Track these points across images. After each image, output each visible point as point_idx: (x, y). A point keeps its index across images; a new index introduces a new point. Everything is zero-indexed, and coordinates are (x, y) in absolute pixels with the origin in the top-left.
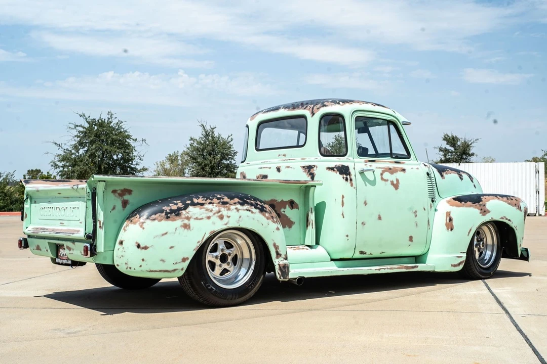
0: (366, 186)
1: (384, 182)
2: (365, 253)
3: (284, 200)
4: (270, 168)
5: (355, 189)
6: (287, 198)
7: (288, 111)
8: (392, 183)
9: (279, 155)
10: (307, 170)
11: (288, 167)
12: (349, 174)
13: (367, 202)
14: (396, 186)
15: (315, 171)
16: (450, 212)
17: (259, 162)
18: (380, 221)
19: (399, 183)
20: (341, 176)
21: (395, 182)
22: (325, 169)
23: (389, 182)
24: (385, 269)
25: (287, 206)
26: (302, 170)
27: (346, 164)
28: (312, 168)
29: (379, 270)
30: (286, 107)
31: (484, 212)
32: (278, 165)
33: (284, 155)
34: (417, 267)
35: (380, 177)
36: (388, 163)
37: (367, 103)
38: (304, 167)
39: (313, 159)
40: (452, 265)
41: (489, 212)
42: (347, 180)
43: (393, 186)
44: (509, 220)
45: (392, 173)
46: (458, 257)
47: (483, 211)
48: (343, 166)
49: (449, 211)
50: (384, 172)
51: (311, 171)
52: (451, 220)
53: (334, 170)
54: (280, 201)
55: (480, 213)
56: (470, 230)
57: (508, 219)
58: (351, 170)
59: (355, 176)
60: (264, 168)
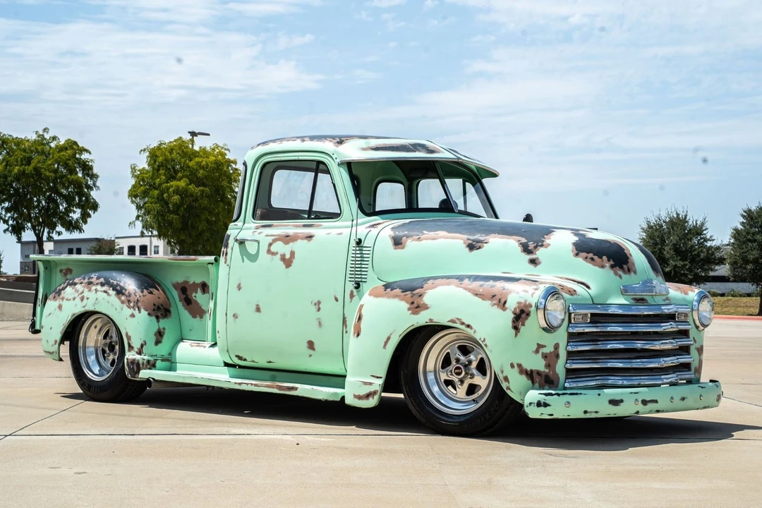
0: (243, 261)
1: (270, 256)
2: (245, 360)
3: (196, 282)
5: (228, 267)
6: (199, 280)
8: (283, 258)
12: (227, 246)
13: (242, 285)
14: (288, 262)
16: (363, 306)
18: (258, 313)
19: (294, 258)
21: (288, 256)
23: (278, 256)
24: (247, 384)
25: (199, 289)
27: (229, 233)
29: (240, 384)
31: (417, 308)
34: (296, 389)
35: (267, 248)
40: (355, 396)
41: (426, 307)
42: (223, 254)
43: (282, 263)
44: (468, 326)
45: (286, 243)
46: (365, 383)
47: (415, 305)
49: (363, 303)
50: (274, 241)
52: (360, 318)
54: (191, 283)
55: (409, 309)
56: (388, 339)
57: (467, 323)
58: (231, 241)
59: (232, 249)
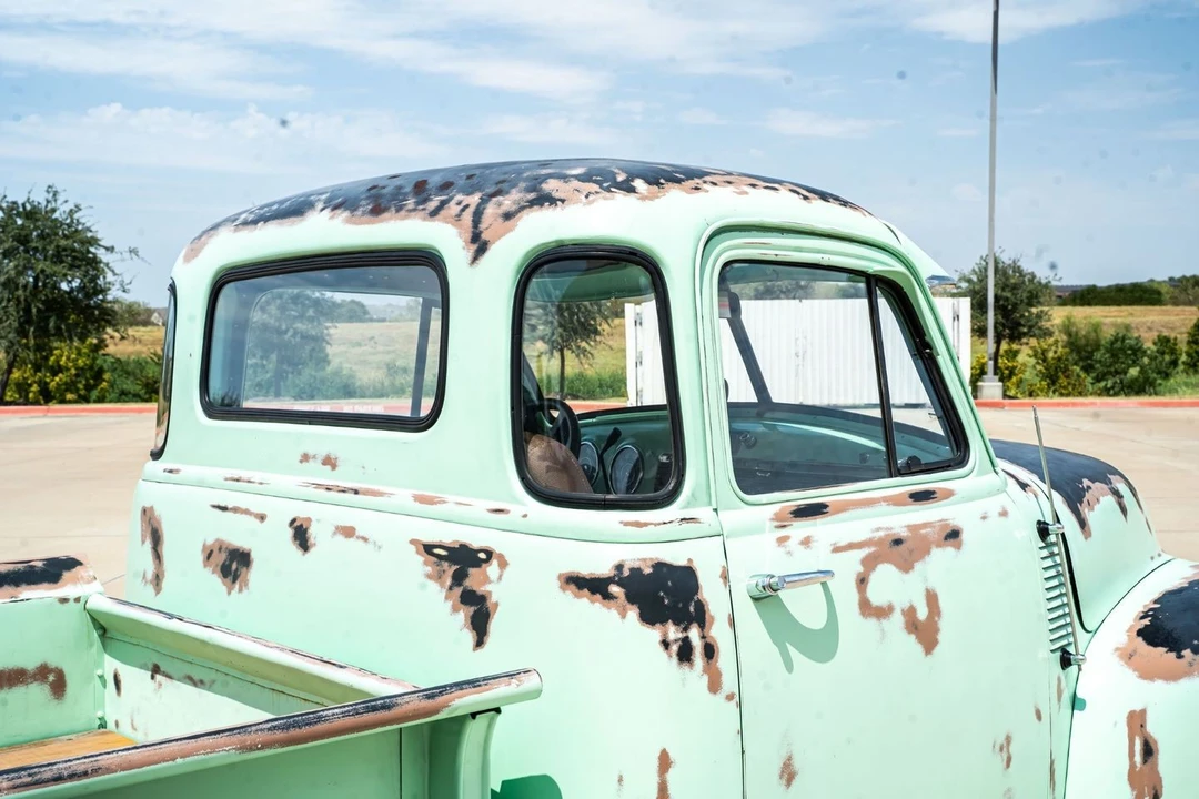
0: (789, 667)
1: (872, 622)
4: (262, 518)
5: (733, 704)
7: (348, 221)
8: (913, 625)
9: (305, 458)
10: (451, 569)
11: (348, 532)
12: (700, 617)
13: (797, 764)
14: (925, 631)
15: (493, 583)
16: (1143, 712)
17: (216, 474)
19: (939, 614)
20: (653, 634)
21: (922, 613)
22: (557, 584)
23: (897, 619)
26: (418, 564)
27: (676, 556)
28: (478, 563)
30: (342, 202)
32: (300, 511)
33: (330, 462)
35: (855, 597)
36: (884, 507)
37: (772, 184)
38: (428, 549)
39: (480, 508)
42: (685, 654)
43: (913, 637)
45: (907, 565)
48: (660, 566)
49: (1138, 708)
50: (870, 563)
51: (469, 583)
52: (1149, 751)
53: (607, 596)
58: (711, 592)
59: (732, 623)
60: (236, 510)
